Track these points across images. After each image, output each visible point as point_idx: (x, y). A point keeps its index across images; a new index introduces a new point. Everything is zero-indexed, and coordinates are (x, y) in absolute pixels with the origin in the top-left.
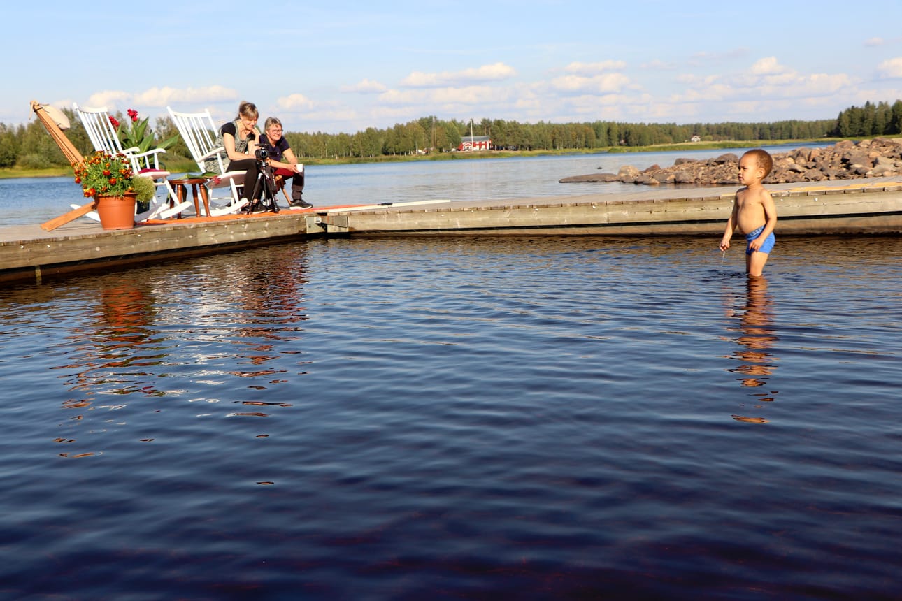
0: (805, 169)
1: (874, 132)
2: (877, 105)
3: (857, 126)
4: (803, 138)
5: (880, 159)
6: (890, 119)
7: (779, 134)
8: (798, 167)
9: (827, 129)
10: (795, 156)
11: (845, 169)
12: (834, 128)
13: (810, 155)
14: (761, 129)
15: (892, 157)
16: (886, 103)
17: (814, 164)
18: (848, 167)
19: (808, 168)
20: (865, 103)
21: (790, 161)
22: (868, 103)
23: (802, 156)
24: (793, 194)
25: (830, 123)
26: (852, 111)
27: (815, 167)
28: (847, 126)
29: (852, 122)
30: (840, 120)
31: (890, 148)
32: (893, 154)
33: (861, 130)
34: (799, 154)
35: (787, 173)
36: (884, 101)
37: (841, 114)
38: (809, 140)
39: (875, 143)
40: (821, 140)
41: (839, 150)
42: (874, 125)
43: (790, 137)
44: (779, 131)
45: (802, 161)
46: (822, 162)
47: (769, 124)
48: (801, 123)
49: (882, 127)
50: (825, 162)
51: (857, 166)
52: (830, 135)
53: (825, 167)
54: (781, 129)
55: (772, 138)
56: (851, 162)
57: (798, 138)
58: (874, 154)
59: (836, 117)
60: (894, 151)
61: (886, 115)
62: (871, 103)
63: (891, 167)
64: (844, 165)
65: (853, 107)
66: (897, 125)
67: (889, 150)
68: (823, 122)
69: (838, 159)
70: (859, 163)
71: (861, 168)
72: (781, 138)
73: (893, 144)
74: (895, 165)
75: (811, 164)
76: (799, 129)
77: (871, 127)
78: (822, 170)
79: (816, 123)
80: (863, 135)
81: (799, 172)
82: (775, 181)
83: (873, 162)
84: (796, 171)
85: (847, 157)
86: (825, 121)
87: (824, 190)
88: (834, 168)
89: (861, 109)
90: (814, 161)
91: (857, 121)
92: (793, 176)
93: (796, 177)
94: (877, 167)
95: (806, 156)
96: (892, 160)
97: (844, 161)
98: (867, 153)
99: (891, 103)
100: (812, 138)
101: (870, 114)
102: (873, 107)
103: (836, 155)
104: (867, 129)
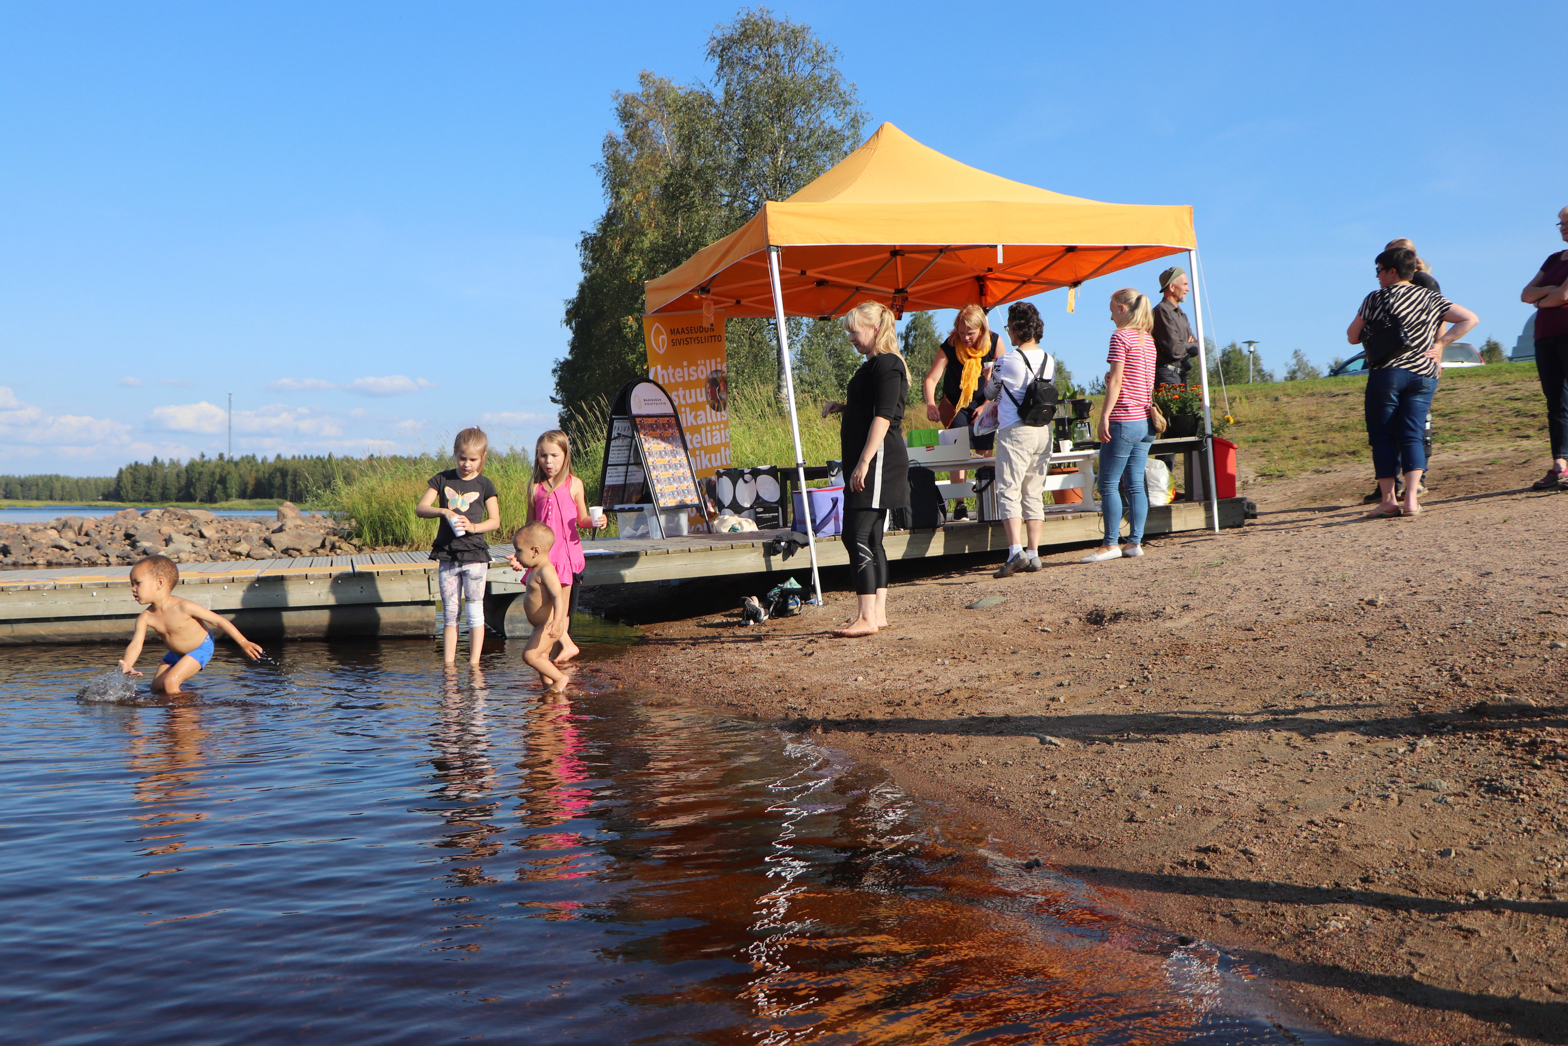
0: (75, 546)
1: (164, 497)
2: (167, 462)
3: (142, 489)
4: (69, 500)
5: (175, 536)
6: (183, 482)
7: (34, 491)
8: (64, 543)
9: (102, 489)
10: (60, 528)
11: (129, 548)
12: (111, 489)
13: (81, 526)
14: (7, 485)
15: (190, 534)
16: (178, 461)
17: (86, 539)
18: (133, 545)
19: (78, 544)
20: (151, 459)
21: (53, 533)
22: (155, 460)
23: (71, 527)
24: (61, 586)
25: (107, 482)
26: (135, 468)
27: (88, 543)
28: (129, 487)
29: (135, 482)
30: (119, 478)
31: (187, 523)
32: (191, 531)
33: (147, 494)
34: (65, 525)
35: (49, 551)
36: (175, 459)
37: (121, 472)
38: (78, 504)
39: (167, 515)
40: (94, 504)
41: (121, 521)
42: (164, 487)
43: (51, 498)
44: (34, 488)
45: (71, 535)
46: (98, 537)
47: (19, 478)
48: (67, 479)
49: (174, 491)
50: (102, 537)
51: (145, 544)
52: (106, 497)
53: (102, 543)
54: (37, 485)
55: (24, 498)
56: (137, 538)
57: (62, 499)
58: (167, 529)
59: (114, 474)
60: (192, 526)
61: (178, 476)
62: (159, 460)
63: (189, 547)
64: (128, 542)
65: (136, 463)
66: (192, 490)
67: (184, 526)
68: (96, 480)
69: (119, 534)
70: (148, 540)
71: (150, 548)
72: (38, 498)
73: (190, 517)
74: (193, 545)
75: (83, 540)
76: (63, 487)
77: (160, 490)
78: (98, 548)
79: (88, 480)
80: (150, 500)
81: (67, 550)
82: (31, 561)
83: (165, 540)
84: (61, 548)
85: (132, 531)
86: (100, 479)
87: (105, 581)
88: (114, 545)
89: (147, 467)
90: (87, 534)
91: (142, 482)
92: (58, 556)
93: (62, 556)
94: (171, 546)
95: (76, 529)
96: (190, 539)
97: (128, 536)
98: (158, 527)
99: (184, 463)
100: (81, 500)
101: (159, 474)
102: (162, 465)
103: (117, 528)
104: (155, 492)
